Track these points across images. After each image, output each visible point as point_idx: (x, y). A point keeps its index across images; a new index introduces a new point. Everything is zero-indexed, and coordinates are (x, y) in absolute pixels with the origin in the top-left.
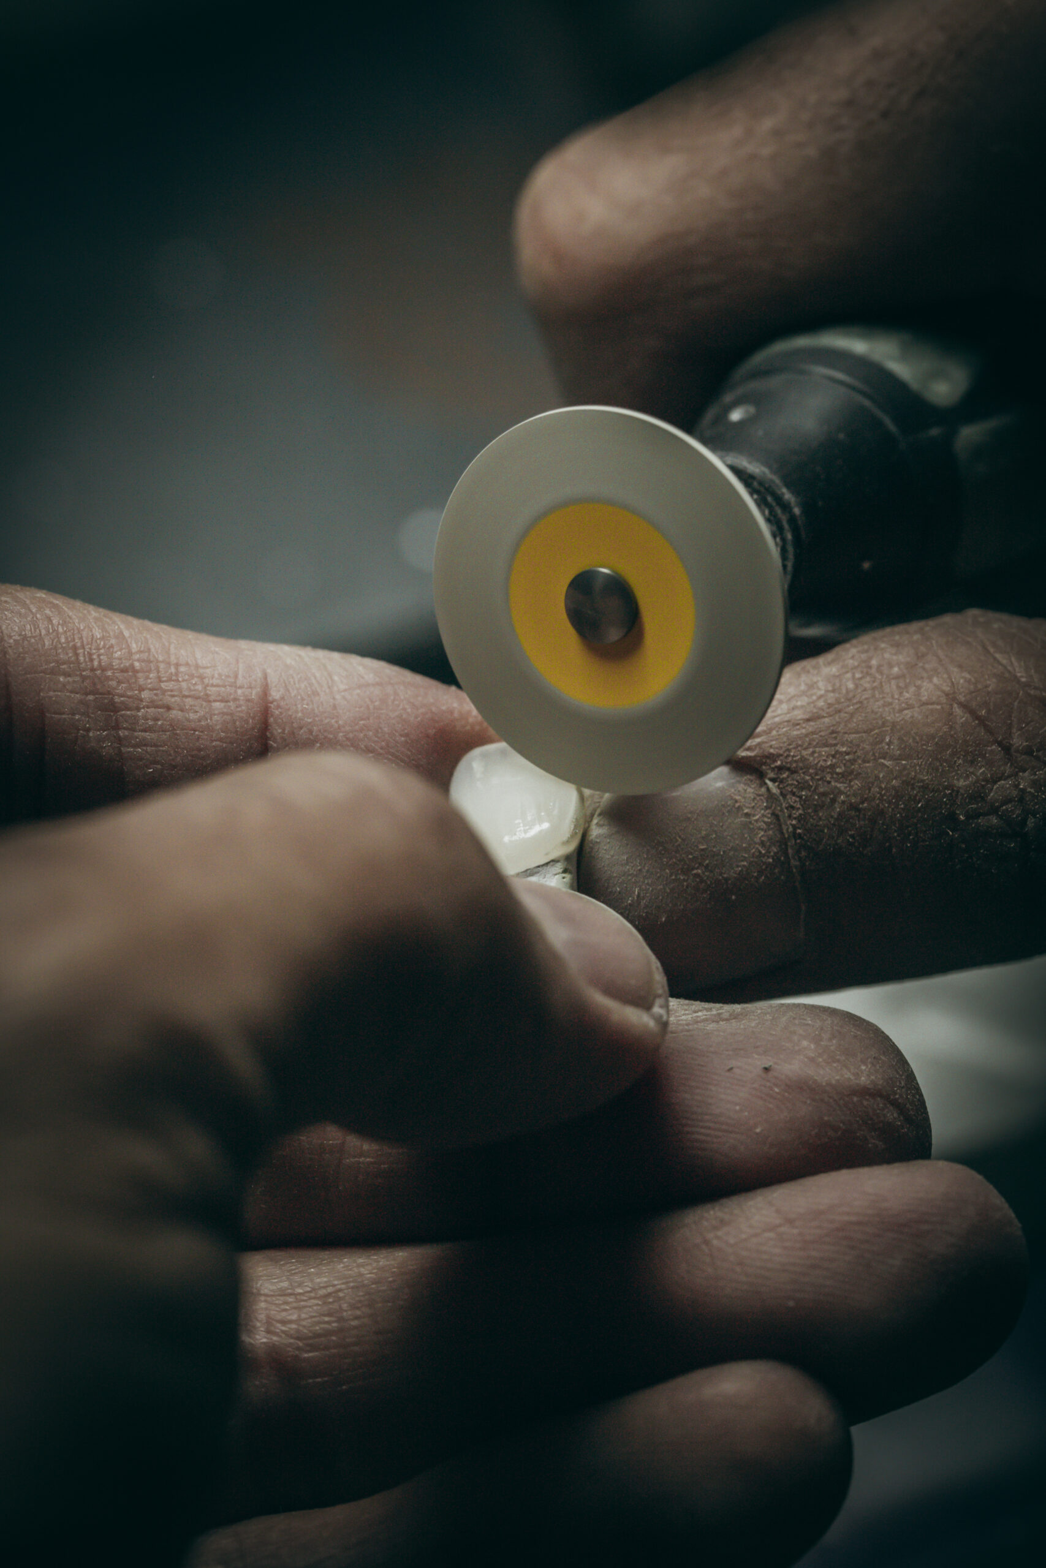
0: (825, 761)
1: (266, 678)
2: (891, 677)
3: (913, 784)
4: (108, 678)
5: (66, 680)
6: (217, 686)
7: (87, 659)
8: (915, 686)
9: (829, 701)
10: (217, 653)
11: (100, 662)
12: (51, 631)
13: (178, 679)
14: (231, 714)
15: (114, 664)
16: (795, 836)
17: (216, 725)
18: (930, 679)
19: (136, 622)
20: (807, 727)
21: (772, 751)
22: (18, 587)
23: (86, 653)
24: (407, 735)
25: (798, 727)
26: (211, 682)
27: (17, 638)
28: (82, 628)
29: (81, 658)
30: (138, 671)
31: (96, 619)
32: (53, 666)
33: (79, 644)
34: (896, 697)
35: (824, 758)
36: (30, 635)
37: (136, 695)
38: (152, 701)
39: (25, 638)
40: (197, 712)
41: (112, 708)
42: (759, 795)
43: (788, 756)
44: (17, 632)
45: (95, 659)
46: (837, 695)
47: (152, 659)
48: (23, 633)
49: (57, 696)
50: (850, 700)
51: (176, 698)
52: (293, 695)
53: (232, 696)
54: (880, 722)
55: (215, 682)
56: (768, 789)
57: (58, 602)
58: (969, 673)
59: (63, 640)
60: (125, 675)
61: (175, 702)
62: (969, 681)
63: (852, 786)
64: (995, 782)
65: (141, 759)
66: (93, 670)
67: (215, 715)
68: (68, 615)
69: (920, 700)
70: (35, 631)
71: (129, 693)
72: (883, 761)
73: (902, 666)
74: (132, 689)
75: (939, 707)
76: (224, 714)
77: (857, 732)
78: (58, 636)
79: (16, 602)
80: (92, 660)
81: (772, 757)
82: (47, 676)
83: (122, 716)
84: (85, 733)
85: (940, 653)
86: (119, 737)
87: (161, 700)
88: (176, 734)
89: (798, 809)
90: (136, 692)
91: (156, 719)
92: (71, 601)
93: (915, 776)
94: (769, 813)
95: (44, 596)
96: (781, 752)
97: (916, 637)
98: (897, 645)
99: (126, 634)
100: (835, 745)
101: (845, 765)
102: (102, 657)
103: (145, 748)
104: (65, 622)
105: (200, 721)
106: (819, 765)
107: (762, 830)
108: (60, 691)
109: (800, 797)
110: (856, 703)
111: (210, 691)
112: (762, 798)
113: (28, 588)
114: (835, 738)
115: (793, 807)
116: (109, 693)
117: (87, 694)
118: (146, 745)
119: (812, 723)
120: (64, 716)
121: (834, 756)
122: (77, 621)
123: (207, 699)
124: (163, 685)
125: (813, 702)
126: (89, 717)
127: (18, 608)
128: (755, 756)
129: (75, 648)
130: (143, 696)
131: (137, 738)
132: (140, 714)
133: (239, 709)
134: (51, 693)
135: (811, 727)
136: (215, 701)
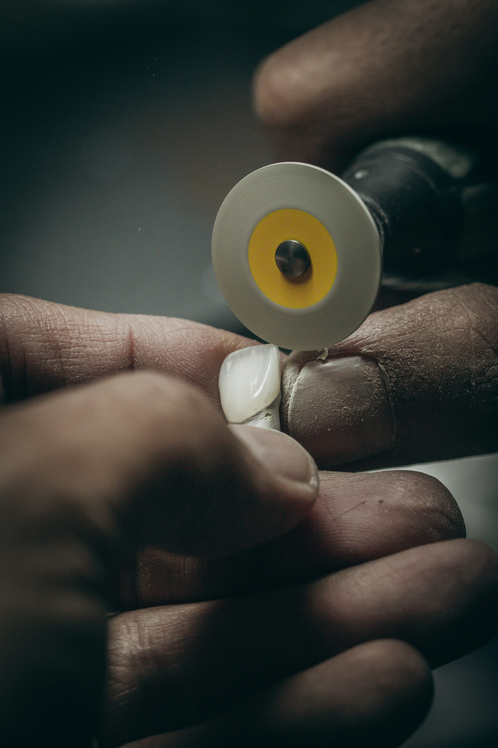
0: (407, 355)
1: (131, 329)
2: (440, 315)
3: (450, 367)
4: (55, 334)
5: (35, 336)
6: (108, 334)
7: (44, 326)
8: (451, 320)
9: (409, 326)
10: (107, 319)
11: (51, 326)
12: (26, 313)
13: (89, 333)
14: (116, 347)
15: (57, 327)
16: (393, 391)
17: (108, 353)
18: (459, 316)
19: (67, 307)
20: (399, 338)
21: (382, 350)
22: (10, 294)
23: (44, 323)
24: (200, 351)
25: (394, 338)
26: (104, 333)
27: (10, 317)
28: (41, 311)
29: (42, 326)
30: (69, 330)
31: (47, 307)
32: (28, 330)
33: (40, 319)
34: (442, 325)
35: (407, 354)
36: (16, 316)
37: (69, 341)
38: (77, 344)
39: (14, 317)
40: (99, 347)
41: (58, 348)
42: (376, 371)
43: (390, 352)
44: (10, 315)
45: (48, 325)
46: (413, 323)
47: (76, 324)
48: (13, 315)
49: (30, 344)
50: (420, 326)
51: (88, 342)
52: (144, 335)
53: (115, 339)
54: (434, 337)
55: (106, 333)
56: (380, 368)
57: (29, 300)
58: (478, 314)
59: (32, 317)
60: (63, 332)
61: (88, 343)
62: (478, 318)
63: (421, 368)
64: (490, 367)
65: (73, 371)
66: (47, 330)
67: (107, 348)
68: (34, 306)
69: (454, 327)
70: (18, 313)
71: (65, 341)
72: (435, 356)
73: (445, 310)
74: (67, 339)
75: (463, 330)
76: (112, 347)
77: (423, 342)
78: (29, 315)
79: (9, 300)
80: (47, 326)
81: (383, 353)
82: (25, 335)
83: (62, 351)
84: (45, 361)
85: (463, 304)
86: (62, 361)
87: (81, 343)
88: (89, 358)
89: (394, 378)
90: (69, 340)
91: (79, 352)
92: (36, 299)
93: (451, 363)
94: (380, 380)
95: (22, 297)
96: (386, 350)
97: (451, 296)
98: (442, 300)
99: (63, 313)
100: (413, 347)
101: (417, 357)
102: (51, 324)
103: (74, 366)
104: (33, 309)
105: (100, 351)
106: (405, 357)
107: (377, 388)
108: (32, 342)
109: (395, 372)
110: (423, 327)
111: (104, 337)
112: (377, 372)
113: (15, 294)
114: (413, 344)
115: (392, 377)
116: (56, 341)
117: (45, 342)
118: (75, 365)
119: (401, 337)
120: (34, 353)
121: (412, 353)
122: (39, 308)
123: (104, 341)
124: (81, 336)
125: (401, 327)
126: (47, 353)
127: (10, 303)
128: (374, 352)
129: (38, 321)
130: (72, 342)
131: (70, 361)
132: (71, 350)
133: (118, 344)
134: (28, 343)
135: (401, 338)
136: (107, 341)
